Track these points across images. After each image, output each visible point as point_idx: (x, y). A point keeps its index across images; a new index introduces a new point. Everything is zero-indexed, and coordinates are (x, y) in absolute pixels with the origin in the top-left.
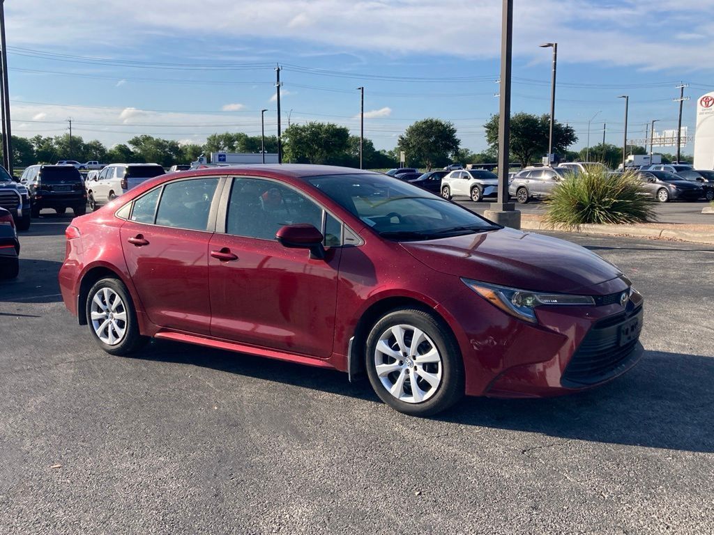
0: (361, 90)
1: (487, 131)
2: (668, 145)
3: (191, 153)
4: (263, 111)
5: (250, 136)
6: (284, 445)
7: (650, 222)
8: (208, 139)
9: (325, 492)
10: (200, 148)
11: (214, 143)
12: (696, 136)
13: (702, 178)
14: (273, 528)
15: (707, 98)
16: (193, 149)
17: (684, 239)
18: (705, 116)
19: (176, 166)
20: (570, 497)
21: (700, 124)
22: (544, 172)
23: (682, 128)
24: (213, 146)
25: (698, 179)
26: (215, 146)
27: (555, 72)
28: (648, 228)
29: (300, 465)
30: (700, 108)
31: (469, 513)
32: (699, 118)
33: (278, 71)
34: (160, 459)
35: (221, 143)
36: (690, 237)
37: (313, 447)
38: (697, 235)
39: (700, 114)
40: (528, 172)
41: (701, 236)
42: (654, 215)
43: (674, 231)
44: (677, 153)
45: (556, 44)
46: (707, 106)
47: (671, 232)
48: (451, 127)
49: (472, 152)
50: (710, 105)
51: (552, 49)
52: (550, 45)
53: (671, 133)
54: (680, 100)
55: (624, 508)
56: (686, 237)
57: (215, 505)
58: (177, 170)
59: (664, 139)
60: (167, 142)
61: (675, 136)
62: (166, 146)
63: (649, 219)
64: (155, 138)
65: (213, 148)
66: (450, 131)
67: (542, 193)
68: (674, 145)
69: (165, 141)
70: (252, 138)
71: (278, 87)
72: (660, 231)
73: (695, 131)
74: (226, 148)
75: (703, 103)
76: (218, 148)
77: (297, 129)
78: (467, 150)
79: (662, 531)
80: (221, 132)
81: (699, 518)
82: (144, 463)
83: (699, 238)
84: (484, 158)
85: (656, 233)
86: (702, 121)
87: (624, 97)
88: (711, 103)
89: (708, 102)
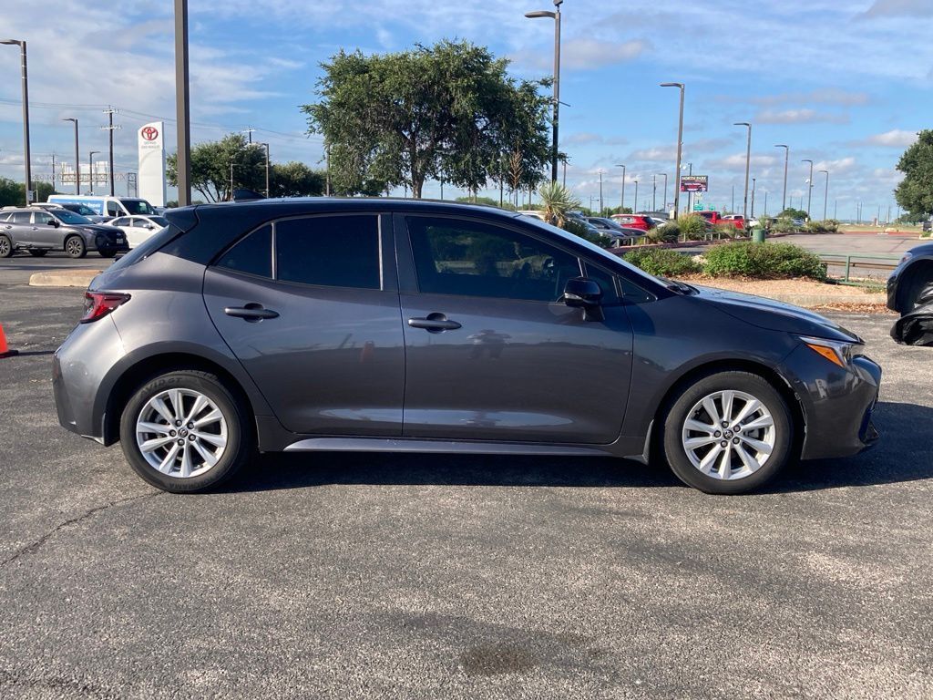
12: (140, 174)
15: (149, 129)
18: (149, 150)
21: (143, 160)
22: (32, 215)
30: (142, 140)
32: (141, 153)
39: (143, 147)
40: (9, 214)
45: (25, 43)
46: (150, 138)
50: (153, 137)
54: (109, 129)
67: (34, 244)
73: (138, 167)
75: (145, 135)
86: (146, 157)
87: (73, 120)
88: (154, 135)
89: (151, 133)
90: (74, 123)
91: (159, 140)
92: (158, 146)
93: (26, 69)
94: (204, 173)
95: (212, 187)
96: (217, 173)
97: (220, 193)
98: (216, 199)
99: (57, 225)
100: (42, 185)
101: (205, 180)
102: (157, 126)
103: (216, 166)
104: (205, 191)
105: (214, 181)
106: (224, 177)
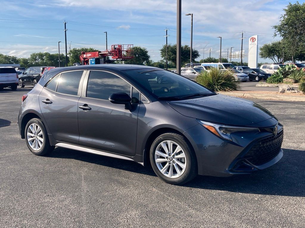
0: (106, 33)
1: (161, 52)
2: (237, 58)
3: (22, 62)
4: (59, 42)
5: (51, 54)
6: (116, 188)
7: (238, 90)
8: (31, 55)
9: (141, 205)
10: (27, 60)
11: (34, 57)
12: (249, 54)
13: (254, 72)
14: (125, 221)
15: (253, 38)
16: (23, 60)
17: (253, 97)
18: (252, 46)
19: (17, 68)
20: (243, 200)
21: (250, 49)
22: (189, 70)
23: (243, 51)
24: (33, 58)
25: (252, 72)
26: (34, 59)
27: (192, 26)
28: (238, 93)
29: (126, 195)
30: (250, 42)
31: (205, 209)
32: (250, 47)
33: (65, 24)
34: (62, 196)
35: (37, 57)
36: (256, 96)
37: (129, 187)
38: (259, 95)
39: (251, 45)
40: (182, 70)
41: (260, 96)
42: (239, 87)
43: (249, 94)
44: (241, 61)
45: (192, 14)
46: (253, 41)
47: (248, 94)
48: (146, 50)
49: (154, 61)
50: (254, 41)
51: (190, 16)
52: (190, 14)
53: (238, 53)
54: (242, 39)
55: (265, 203)
56: (254, 96)
57: (95, 213)
58: (18, 70)
59: (235, 55)
60: (11, 57)
61: (239, 54)
62: (10, 59)
63: (237, 89)
64: (4, 54)
65: (33, 60)
66: (145, 52)
68: (239, 58)
69: (9, 56)
70: (52, 55)
71: (66, 31)
72: (243, 94)
73: (248, 52)
74: (39, 60)
75: (251, 40)
76: (36, 60)
77: (76, 51)
78: (151, 61)
79: (282, 210)
80: (37, 52)
81: (294, 204)
82: (56, 198)
83: (259, 96)
84: (159, 64)
85: (242, 95)
86: (251, 48)
87: (220, 37)
88: (254, 40)
89: (253, 39)
90: (220, 38)
91: (256, 42)
92: (255, 44)
93: (192, 22)
94: (273, 52)
95: (276, 58)
96: (278, 52)
97: (280, 59)
98: (277, 62)
99: (195, 73)
100: (224, 59)
101: (274, 56)
102: (256, 37)
103: (278, 49)
104: (273, 59)
105: (277, 56)
106: (281, 54)
